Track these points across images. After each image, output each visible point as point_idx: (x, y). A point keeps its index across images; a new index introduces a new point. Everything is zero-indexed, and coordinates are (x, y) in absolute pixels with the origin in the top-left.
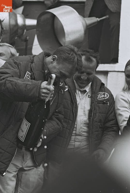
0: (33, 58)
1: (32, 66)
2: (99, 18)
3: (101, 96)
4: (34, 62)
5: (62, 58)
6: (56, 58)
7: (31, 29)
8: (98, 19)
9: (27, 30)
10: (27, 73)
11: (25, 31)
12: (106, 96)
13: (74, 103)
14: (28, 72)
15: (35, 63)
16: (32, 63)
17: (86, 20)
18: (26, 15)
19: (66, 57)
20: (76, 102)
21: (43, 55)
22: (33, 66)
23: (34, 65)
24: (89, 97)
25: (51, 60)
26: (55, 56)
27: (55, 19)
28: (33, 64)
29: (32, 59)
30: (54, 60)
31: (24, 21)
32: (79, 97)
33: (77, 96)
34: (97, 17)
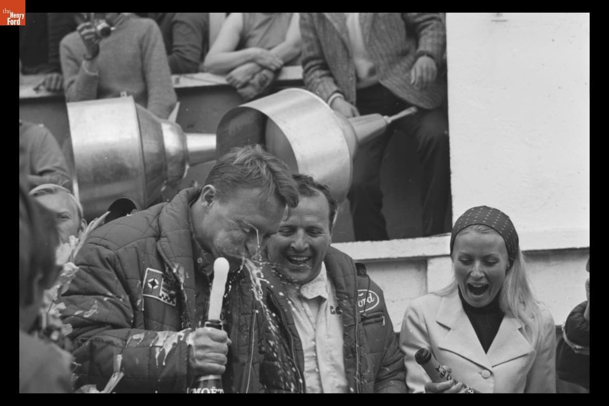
0: (158, 221)
1: (160, 248)
2: (390, 115)
3: (362, 302)
4: (162, 233)
5: (229, 181)
6: (212, 192)
7: (203, 162)
8: (386, 117)
9: (192, 165)
10: (146, 274)
11: (187, 167)
12: (372, 301)
13: (291, 336)
14: (151, 267)
15: (166, 236)
16: (158, 236)
17: (354, 125)
18: (187, 126)
19: (238, 176)
20: (295, 333)
21: (186, 204)
22: (164, 247)
23: (167, 244)
24: (333, 310)
25: (203, 204)
26: (208, 188)
27: (268, 127)
28: (162, 239)
29: (154, 224)
30: (210, 201)
31: (183, 141)
32: (308, 317)
33: (301, 316)
34: (383, 114)
